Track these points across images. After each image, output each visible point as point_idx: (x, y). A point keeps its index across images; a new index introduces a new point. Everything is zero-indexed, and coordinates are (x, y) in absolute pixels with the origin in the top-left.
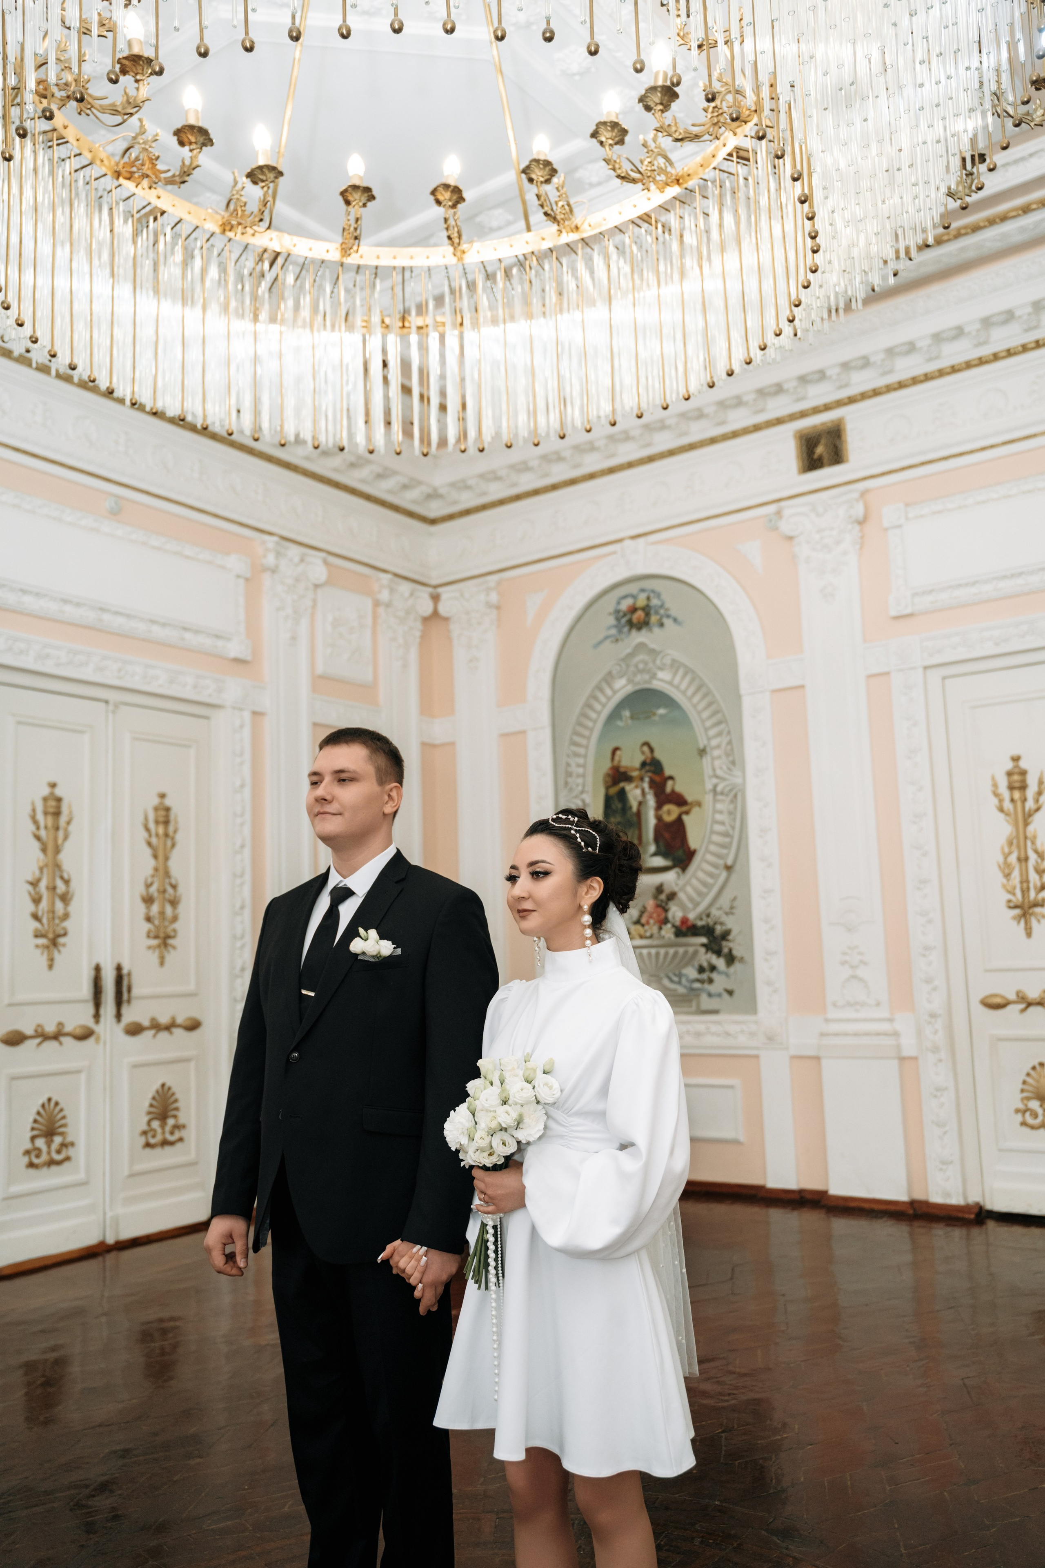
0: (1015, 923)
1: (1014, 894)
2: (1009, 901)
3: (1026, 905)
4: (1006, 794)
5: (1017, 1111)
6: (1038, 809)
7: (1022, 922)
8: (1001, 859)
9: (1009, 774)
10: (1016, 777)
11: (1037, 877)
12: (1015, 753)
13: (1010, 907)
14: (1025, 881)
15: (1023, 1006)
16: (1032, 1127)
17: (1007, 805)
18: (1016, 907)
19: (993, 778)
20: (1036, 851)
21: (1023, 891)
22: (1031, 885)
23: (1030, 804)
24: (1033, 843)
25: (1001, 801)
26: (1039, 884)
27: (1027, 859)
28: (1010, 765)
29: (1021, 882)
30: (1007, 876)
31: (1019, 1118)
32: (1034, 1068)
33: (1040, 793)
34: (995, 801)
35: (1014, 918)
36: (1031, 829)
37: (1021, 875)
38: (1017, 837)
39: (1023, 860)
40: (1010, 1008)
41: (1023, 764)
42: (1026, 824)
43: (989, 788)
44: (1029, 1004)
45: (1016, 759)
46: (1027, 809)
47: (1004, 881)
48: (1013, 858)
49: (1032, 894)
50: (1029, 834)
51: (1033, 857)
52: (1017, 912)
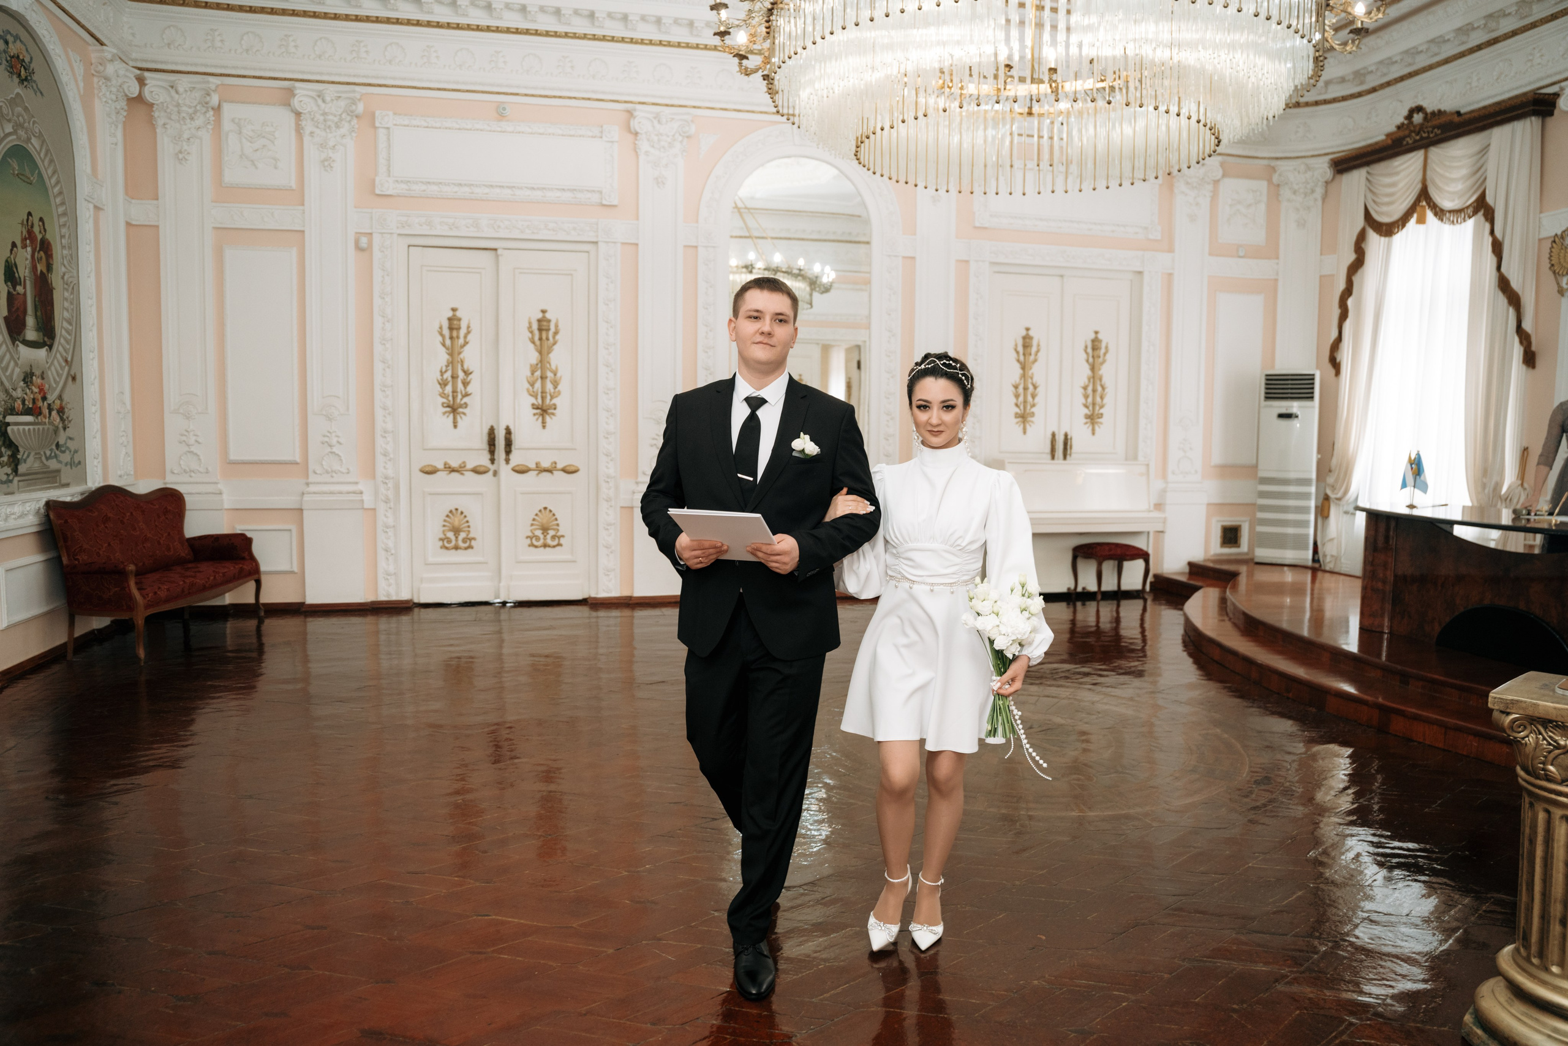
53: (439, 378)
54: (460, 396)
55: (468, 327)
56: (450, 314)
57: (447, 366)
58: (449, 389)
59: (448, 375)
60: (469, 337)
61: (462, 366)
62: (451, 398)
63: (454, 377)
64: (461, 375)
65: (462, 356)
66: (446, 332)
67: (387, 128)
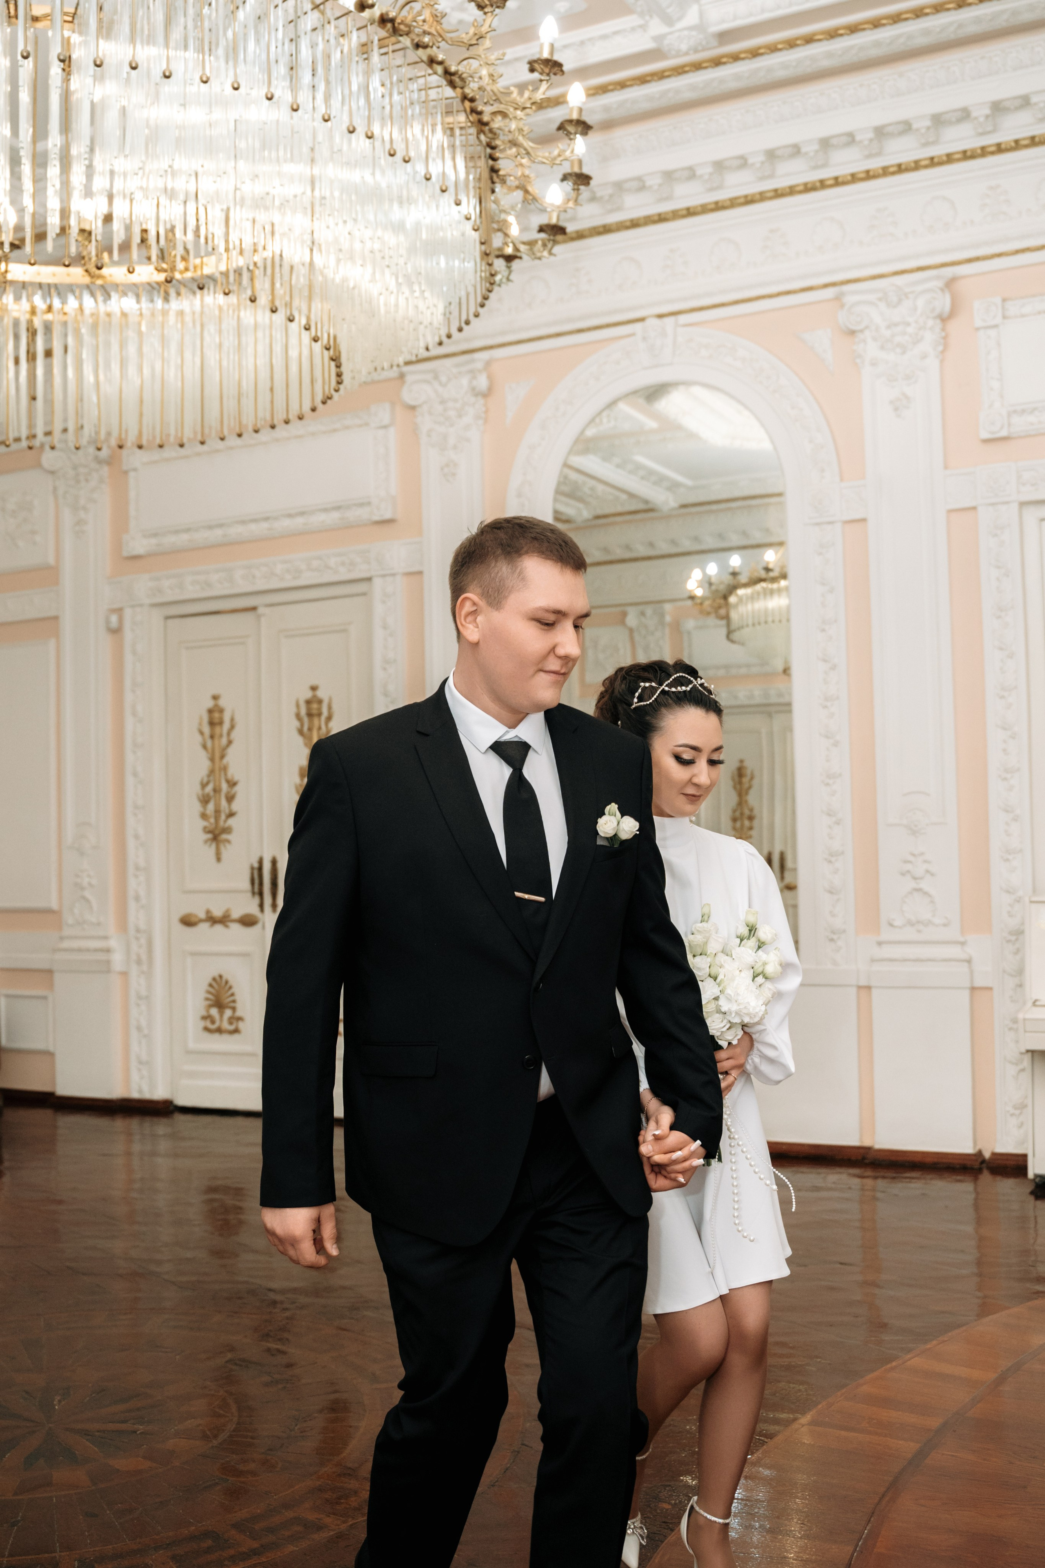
53: (200, 792)
54: (223, 817)
55: (232, 720)
56: (210, 704)
57: (209, 776)
58: (211, 807)
59: (209, 789)
60: (234, 735)
61: (226, 774)
62: (212, 820)
63: (216, 790)
64: (224, 786)
65: (225, 761)
66: (207, 730)
67: (135, 470)
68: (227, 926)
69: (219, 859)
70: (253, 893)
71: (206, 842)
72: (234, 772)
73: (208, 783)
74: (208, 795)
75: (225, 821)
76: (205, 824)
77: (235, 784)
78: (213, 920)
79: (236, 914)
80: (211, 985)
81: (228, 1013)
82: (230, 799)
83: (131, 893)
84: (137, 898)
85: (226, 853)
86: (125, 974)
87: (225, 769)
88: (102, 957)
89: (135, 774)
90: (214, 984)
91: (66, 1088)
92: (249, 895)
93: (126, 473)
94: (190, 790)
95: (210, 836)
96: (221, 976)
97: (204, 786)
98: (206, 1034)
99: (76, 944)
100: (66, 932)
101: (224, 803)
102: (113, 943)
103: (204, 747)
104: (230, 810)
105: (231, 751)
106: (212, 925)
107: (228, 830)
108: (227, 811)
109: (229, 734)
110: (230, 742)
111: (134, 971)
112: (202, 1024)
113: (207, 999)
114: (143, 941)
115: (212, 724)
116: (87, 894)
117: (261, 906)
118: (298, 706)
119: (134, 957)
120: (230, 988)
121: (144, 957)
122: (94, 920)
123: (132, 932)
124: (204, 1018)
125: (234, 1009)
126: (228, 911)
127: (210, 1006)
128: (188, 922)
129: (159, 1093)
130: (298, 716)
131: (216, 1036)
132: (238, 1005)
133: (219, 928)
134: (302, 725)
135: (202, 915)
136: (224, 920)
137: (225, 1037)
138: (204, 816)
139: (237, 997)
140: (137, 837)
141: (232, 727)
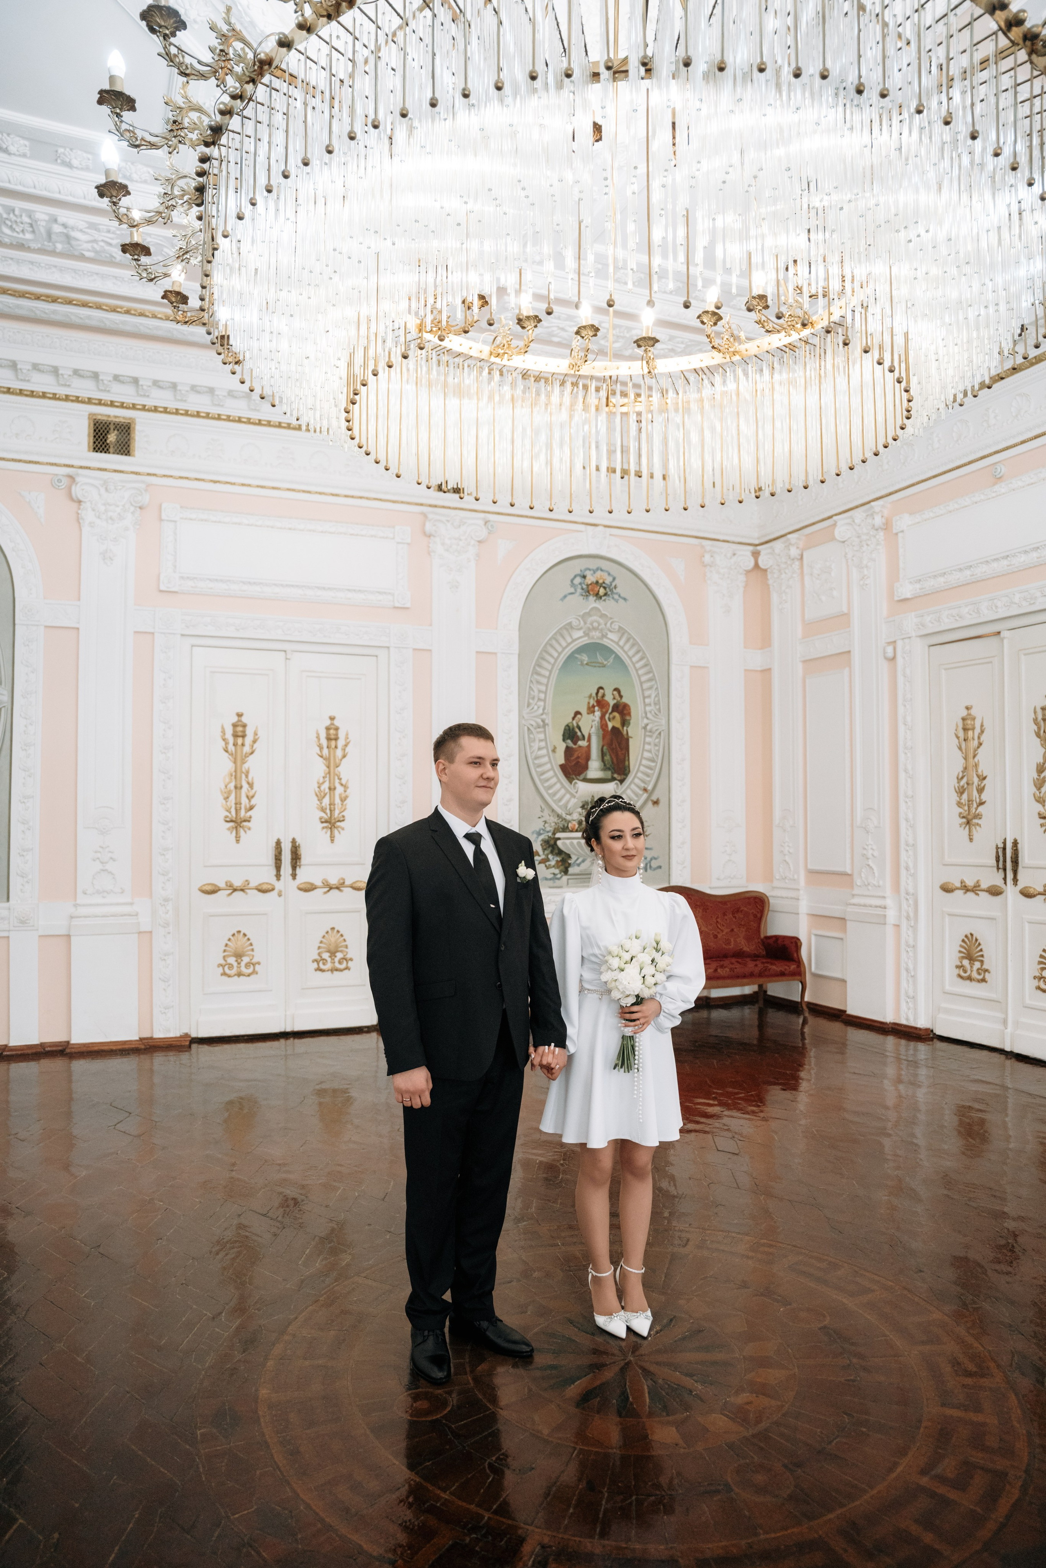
0: (229, 832)
1: (230, 812)
2: (226, 817)
3: (239, 821)
4: (231, 740)
5: (220, 965)
6: (252, 753)
7: (234, 832)
8: (223, 787)
9: (235, 726)
10: (240, 729)
11: (247, 801)
12: (240, 711)
13: (227, 821)
14: (238, 803)
15: (230, 891)
16: (229, 976)
17: (231, 747)
18: (232, 821)
19: (223, 728)
20: (248, 783)
21: (236, 810)
22: (243, 806)
23: (247, 749)
24: (247, 776)
25: (227, 743)
26: (248, 806)
27: (241, 787)
28: (235, 719)
29: (236, 804)
30: (226, 798)
31: (221, 970)
32: (234, 935)
33: (255, 741)
34: (223, 743)
35: (229, 829)
36: (246, 766)
37: (236, 798)
38: (236, 771)
39: (238, 788)
40: (220, 893)
41: (244, 719)
42: (243, 762)
43: (219, 734)
44: (235, 890)
45: (240, 715)
46: (244, 752)
47: (224, 802)
48: (232, 786)
49: (242, 813)
50: (244, 770)
51: (245, 786)
52: (232, 824)
55: (982, 726)
56: (964, 713)
60: (983, 738)
67: (902, 531)
68: (977, 894)
69: (971, 840)
70: (998, 868)
71: (961, 825)
72: (983, 769)
73: (962, 778)
74: (963, 787)
75: (976, 809)
76: (961, 810)
77: (985, 778)
78: (966, 889)
79: (984, 886)
80: (963, 941)
81: (977, 965)
82: (980, 790)
83: (903, 864)
84: (907, 869)
85: (976, 835)
86: (897, 926)
87: (976, 766)
88: (879, 912)
89: (906, 771)
90: (966, 940)
91: (853, 1010)
92: (995, 869)
93: (897, 534)
94: (949, 784)
95: (964, 820)
96: (972, 935)
97: (959, 779)
98: (960, 980)
99: (862, 901)
100: (856, 891)
101: (975, 793)
102: (889, 902)
103: (960, 748)
104: (980, 800)
105: (980, 750)
106: (965, 893)
107: (978, 816)
108: (978, 800)
109: (979, 738)
110: (980, 744)
111: (904, 924)
112: (957, 971)
113: (960, 952)
114: (911, 902)
115: (965, 729)
116: (870, 863)
117: (1005, 879)
118: (1035, 712)
119: (904, 914)
120: (979, 944)
121: (912, 914)
122: (875, 883)
123: (903, 894)
124: (957, 967)
125: (982, 962)
126: (978, 882)
127: (963, 958)
128: (947, 889)
129: (922, 1023)
130: (1035, 721)
131: (968, 982)
132: (985, 959)
133: (970, 895)
134: (1039, 728)
135: (958, 885)
136: (975, 889)
137: (974, 984)
138: (959, 804)
139: (984, 953)
140: (907, 820)
141: (982, 732)
